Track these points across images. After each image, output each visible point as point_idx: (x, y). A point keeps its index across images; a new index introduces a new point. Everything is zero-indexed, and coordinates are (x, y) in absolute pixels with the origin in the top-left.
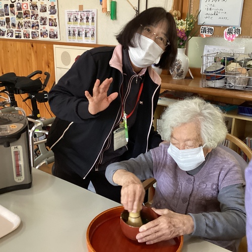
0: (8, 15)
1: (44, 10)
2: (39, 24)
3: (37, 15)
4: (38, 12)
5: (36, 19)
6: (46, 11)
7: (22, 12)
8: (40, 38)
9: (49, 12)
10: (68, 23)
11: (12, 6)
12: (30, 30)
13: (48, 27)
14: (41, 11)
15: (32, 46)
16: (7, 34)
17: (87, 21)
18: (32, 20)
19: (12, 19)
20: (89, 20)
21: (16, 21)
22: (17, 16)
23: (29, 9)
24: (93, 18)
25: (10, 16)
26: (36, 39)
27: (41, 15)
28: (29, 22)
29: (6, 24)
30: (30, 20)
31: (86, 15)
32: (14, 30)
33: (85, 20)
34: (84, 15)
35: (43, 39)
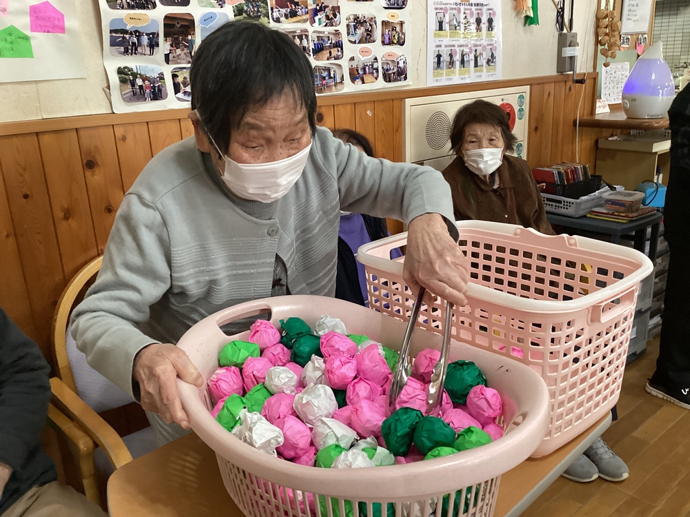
2: (345, 39)
8: (349, 87)
9: (384, 3)
10: (435, 35)
13: (378, 50)
17: (479, 29)
19: (208, 18)
20: (482, 25)
24: (490, 21)
31: (475, 12)
34: (472, 14)
35: (358, 87)
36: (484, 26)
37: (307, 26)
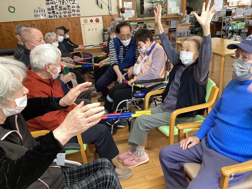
0: (54, 10)
2: (72, 12)
3: (70, 9)
5: (70, 10)
6: (75, 7)
7: (62, 8)
8: (72, 16)
9: (77, 8)
11: (56, 7)
12: (67, 14)
13: (76, 13)
14: (72, 8)
16: (54, 17)
19: (56, 11)
21: (59, 12)
22: (59, 10)
23: (66, 7)
25: (55, 10)
26: (70, 17)
29: (52, 13)
30: (67, 11)
32: (58, 15)
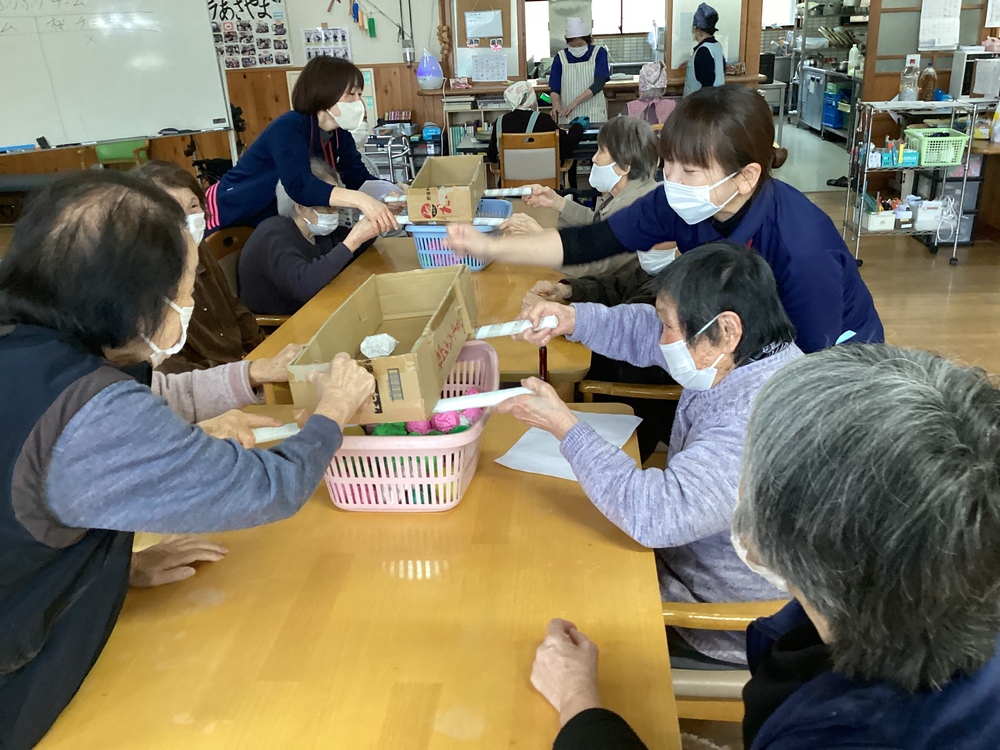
1: (264, 29)
2: (256, 47)
3: (251, 37)
4: (254, 32)
5: (249, 41)
6: (267, 31)
7: (222, 33)
8: (259, 65)
9: (274, 33)
10: (306, 45)
12: (240, 57)
13: (273, 51)
14: (258, 31)
15: (245, 77)
17: (336, 40)
18: (244, 43)
20: (338, 39)
23: (235, 30)
24: (343, 37)
26: (252, 67)
27: (258, 36)
28: (237, 46)
31: (333, 33)
33: (332, 40)
34: (330, 34)
35: (263, 65)
36: (340, 39)
37: (238, 43)
